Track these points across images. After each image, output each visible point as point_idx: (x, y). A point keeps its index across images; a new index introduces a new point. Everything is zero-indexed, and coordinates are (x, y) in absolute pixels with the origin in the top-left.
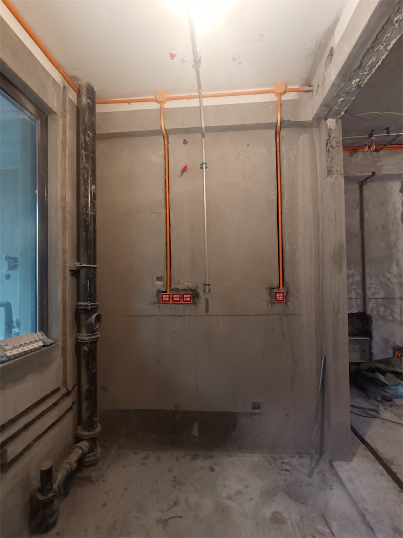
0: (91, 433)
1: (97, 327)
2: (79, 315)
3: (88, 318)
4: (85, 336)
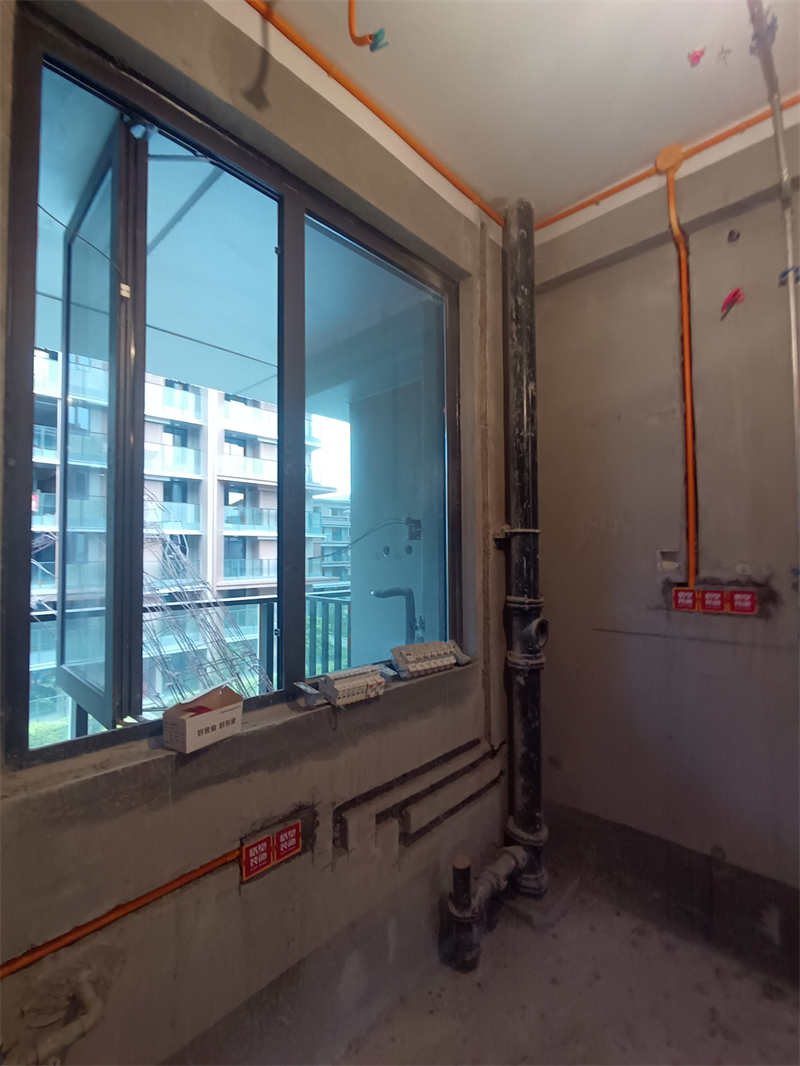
0: (531, 837)
1: (541, 644)
2: (510, 617)
3: (525, 626)
4: (518, 658)
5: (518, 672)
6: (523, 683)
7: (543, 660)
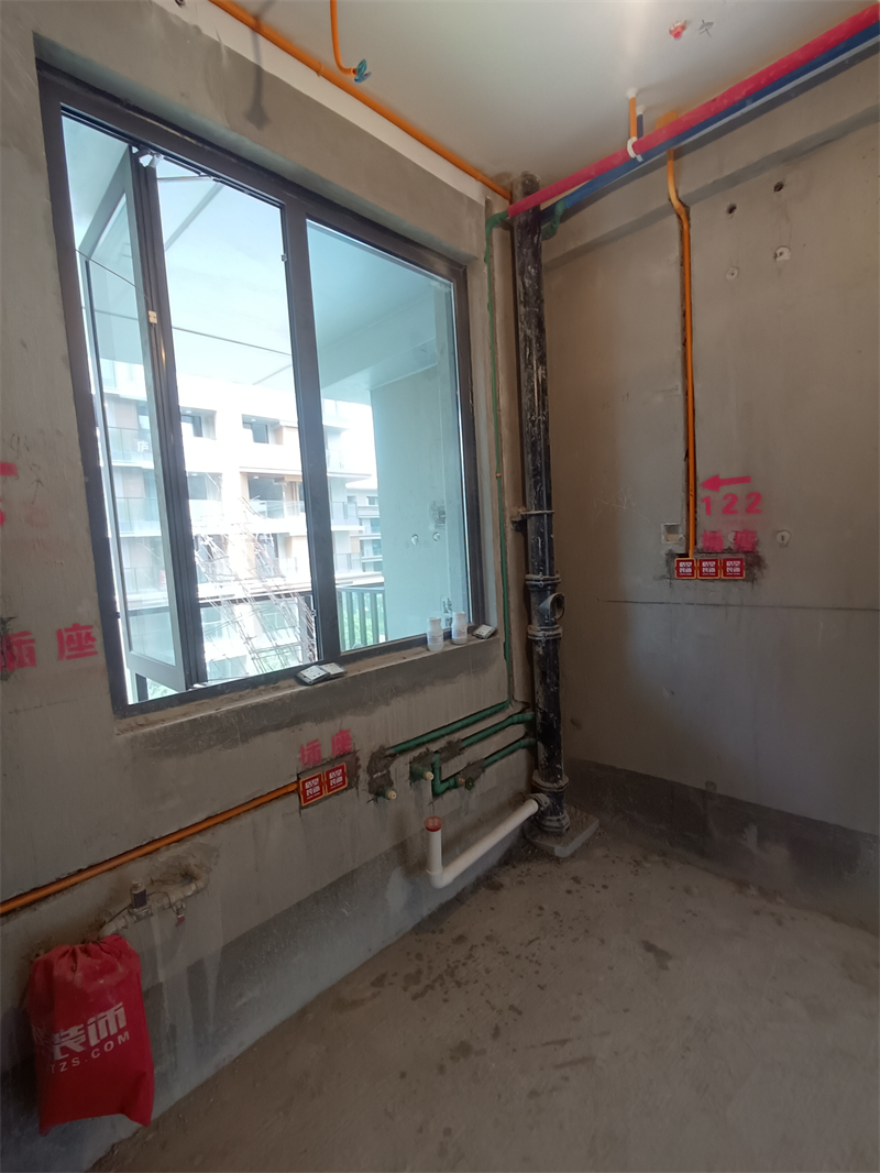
0: (553, 786)
1: (558, 616)
2: (528, 595)
3: (542, 601)
4: (537, 631)
5: (537, 642)
6: (541, 652)
7: (560, 631)
